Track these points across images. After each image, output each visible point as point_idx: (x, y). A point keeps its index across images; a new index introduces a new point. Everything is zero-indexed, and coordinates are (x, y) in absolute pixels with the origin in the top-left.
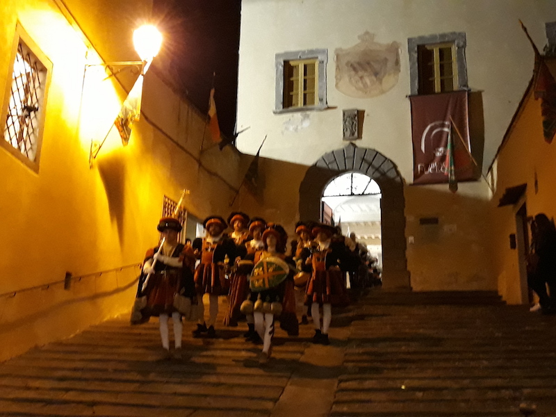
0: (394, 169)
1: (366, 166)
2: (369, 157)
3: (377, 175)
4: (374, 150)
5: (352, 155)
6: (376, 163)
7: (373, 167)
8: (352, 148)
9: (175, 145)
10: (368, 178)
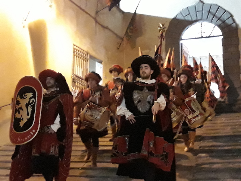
0: (231, 18)
1: (212, 16)
2: (213, 11)
3: (219, 22)
4: (217, 5)
5: (201, 9)
6: (218, 14)
7: (216, 17)
8: (201, 4)
9: (78, 8)
10: (212, 25)
